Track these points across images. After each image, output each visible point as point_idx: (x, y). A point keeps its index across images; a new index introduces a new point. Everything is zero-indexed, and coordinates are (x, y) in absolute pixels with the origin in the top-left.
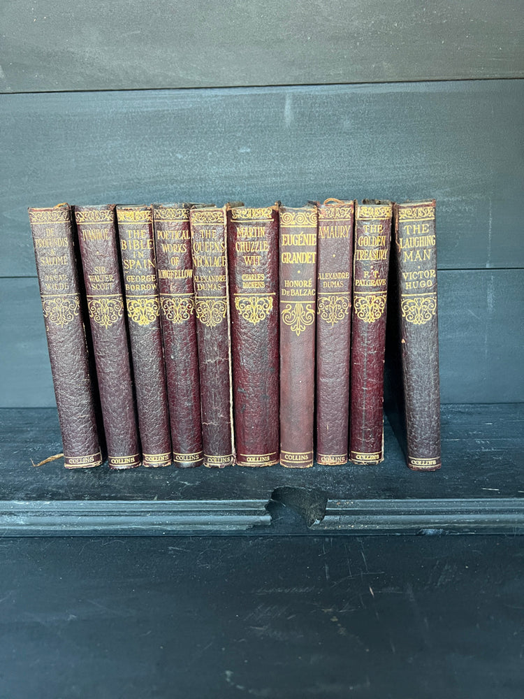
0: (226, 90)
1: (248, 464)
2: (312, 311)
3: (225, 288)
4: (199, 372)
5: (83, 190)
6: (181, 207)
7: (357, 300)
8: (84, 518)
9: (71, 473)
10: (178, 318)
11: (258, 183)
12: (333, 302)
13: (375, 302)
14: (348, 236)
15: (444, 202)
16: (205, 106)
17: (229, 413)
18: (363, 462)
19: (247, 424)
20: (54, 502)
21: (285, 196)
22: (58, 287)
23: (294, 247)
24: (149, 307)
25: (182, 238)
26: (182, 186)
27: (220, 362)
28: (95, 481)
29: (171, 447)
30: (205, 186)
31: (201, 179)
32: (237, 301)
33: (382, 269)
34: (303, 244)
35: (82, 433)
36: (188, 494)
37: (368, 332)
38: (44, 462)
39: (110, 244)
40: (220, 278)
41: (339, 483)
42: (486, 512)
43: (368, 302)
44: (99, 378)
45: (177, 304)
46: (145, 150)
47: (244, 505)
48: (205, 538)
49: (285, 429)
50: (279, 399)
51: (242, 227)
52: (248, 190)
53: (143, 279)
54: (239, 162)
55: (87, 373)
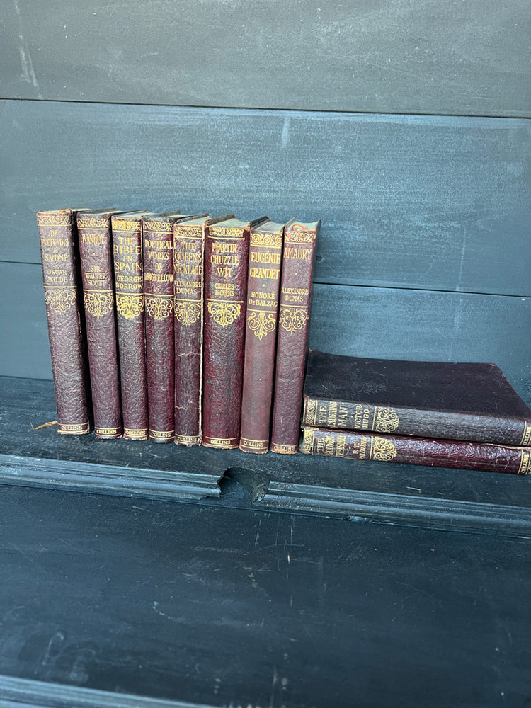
0: (232, 110)
1: (211, 446)
2: (274, 320)
3: (201, 293)
4: (174, 363)
5: (98, 192)
6: (165, 221)
8: (67, 475)
10: (159, 316)
11: (253, 197)
12: (293, 314)
14: (309, 258)
15: (421, 227)
16: (212, 123)
17: (198, 400)
19: (212, 411)
20: (44, 460)
22: (58, 280)
23: (261, 264)
24: (135, 304)
25: (165, 247)
26: (185, 194)
27: (192, 356)
28: (81, 447)
29: (148, 424)
30: (206, 196)
31: (203, 190)
32: (210, 305)
34: (269, 262)
35: (73, 405)
36: (155, 465)
38: (42, 426)
39: (105, 247)
40: (196, 284)
41: (284, 469)
42: (405, 507)
44: (90, 360)
45: (158, 303)
46: (155, 160)
47: (199, 478)
48: (164, 503)
49: (245, 419)
50: (242, 393)
51: (217, 243)
52: (244, 202)
53: (130, 279)
54: (238, 177)
55: (79, 354)
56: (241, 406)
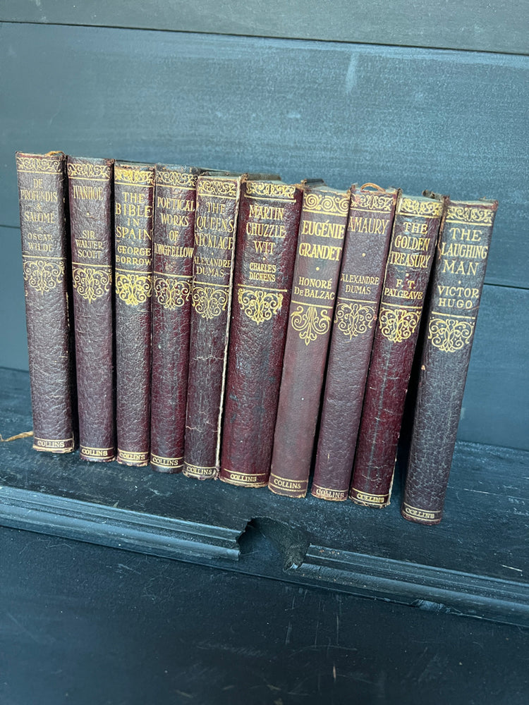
0: (283, 42)
1: (231, 482)
2: (328, 319)
3: (229, 276)
4: (187, 369)
6: (187, 172)
7: (384, 313)
8: (34, 512)
9: (38, 457)
10: (171, 304)
11: (303, 156)
12: (355, 312)
13: (405, 319)
14: (384, 233)
15: (523, 205)
16: (256, 58)
17: (217, 420)
18: (364, 503)
19: (235, 436)
20: (7, 488)
21: (334, 175)
22: (41, 248)
23: (316, 237)
24: (140, 286)
26: (217, 149)
27: (212, 361)
28: (60, 471)
29: (149, 447)
30: (243, 152)
31: (240, 144)
32: (241, 292)
33: (420, 279)
34: (327, 236)
35: (54, 415)
36: (153, 506)
37: (391, 353)
38: (14, 437)
39: (103, 205)
40: (223, 263)
41: (329, 524)
42: (501, 597)
43: (397, 317)
44: (77, 358)
45: (171, 287)
46: (181, 103)
47: (212, 531)
48: (162, 561)
49: (278, 451)
50: (276, 414)
51: (257, 205)
52: (291, 162)
53: (136, 251)
54: (286, 129)
55: (65, 350)
56: (274, 431)
